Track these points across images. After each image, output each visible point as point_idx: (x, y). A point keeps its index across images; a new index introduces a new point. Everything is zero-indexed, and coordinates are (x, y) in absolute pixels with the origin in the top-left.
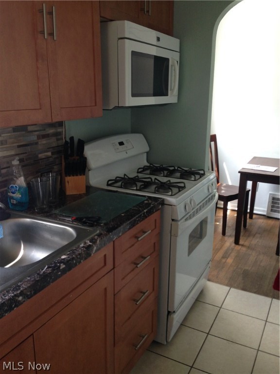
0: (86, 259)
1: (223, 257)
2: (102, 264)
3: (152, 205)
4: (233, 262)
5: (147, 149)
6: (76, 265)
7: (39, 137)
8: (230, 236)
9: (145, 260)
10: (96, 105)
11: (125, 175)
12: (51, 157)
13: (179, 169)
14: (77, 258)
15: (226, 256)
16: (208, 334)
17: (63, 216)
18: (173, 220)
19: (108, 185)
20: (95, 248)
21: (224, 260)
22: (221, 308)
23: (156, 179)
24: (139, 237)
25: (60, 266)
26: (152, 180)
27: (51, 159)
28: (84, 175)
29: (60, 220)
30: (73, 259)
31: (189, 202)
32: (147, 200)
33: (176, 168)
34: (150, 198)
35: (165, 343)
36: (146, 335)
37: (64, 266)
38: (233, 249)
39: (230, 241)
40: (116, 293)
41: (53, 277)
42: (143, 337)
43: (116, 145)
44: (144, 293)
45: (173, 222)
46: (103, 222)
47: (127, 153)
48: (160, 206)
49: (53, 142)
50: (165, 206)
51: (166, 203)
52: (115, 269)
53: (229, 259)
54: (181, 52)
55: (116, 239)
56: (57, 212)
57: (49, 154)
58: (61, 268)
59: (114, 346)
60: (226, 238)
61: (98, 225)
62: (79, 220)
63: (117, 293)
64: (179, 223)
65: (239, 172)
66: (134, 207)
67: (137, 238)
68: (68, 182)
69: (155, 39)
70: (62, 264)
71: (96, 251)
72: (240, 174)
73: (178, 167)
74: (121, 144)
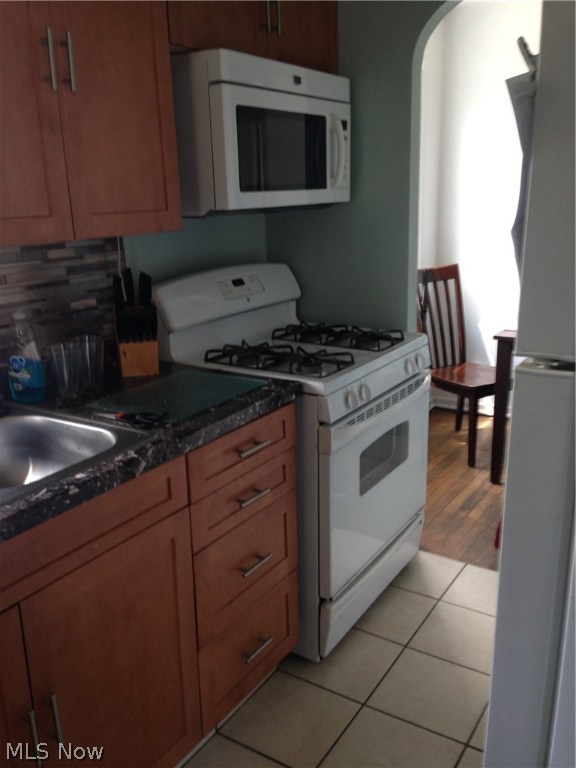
0: (123, 481)
1: (463, 508)
2: (165, 495)
3: (273, 394)
4: (481, 518)
5: (297, 293)
6: (102, 490)
7: (71, 270)
8: (484, 468)
9: (259, 496)
10: (167, 208)
11: (244, 342)
12: (96, 308)
13: (355, 330)
14: (105, 478)
15: (468, 506)
16: (406, 646)
17: (104, 412)
18: (321, 423)
19: (207, 360)
20: (143, 464)
21: (463, 514)
22: (439, 600)
23: (299, 348)
24: (243, 452)
25: (68, 490)
26: (292, 349)
27: (96, 313)
28: (155, 339)
29: (96, 418)
30: (96, 479)
31: (356, 391)
32: (269, 385)
33: (350, 329)
34: (275, 381)
35: (318, 660)
36: (269, 638)
37: (77, 490)
38: (485, 493)
39: (482, 477)
40: (195, 551)
41: (54, 508)
42: (265, 641)
43: (226, 285)
44: (262, 558)
45: (322, 428)
46: (171, 421)
47: (248, 300)
48: (294, 397)
49: (100, 280)
50: (306, 396)
51: (306, 390)
52: (192, 507)
53: (475, 510)
54: (353, 102)
55: (190, 451)
56: (95, 405)
57: (92, 302)
58: (71, 493)
59: (198, 649)
60: (475, 471)
61: (162, 425)
62: (129, 418)
63: (199, 552)
64: (333, 429)
65: (495, 338)
66: (238, 396)
67: (240, 452)
68: (125, 353)
69: (291, 80)
70: (72, 487)
71: (146, 469)
72: (496, 342)
73: (354, 327)
74: (238, 282)
